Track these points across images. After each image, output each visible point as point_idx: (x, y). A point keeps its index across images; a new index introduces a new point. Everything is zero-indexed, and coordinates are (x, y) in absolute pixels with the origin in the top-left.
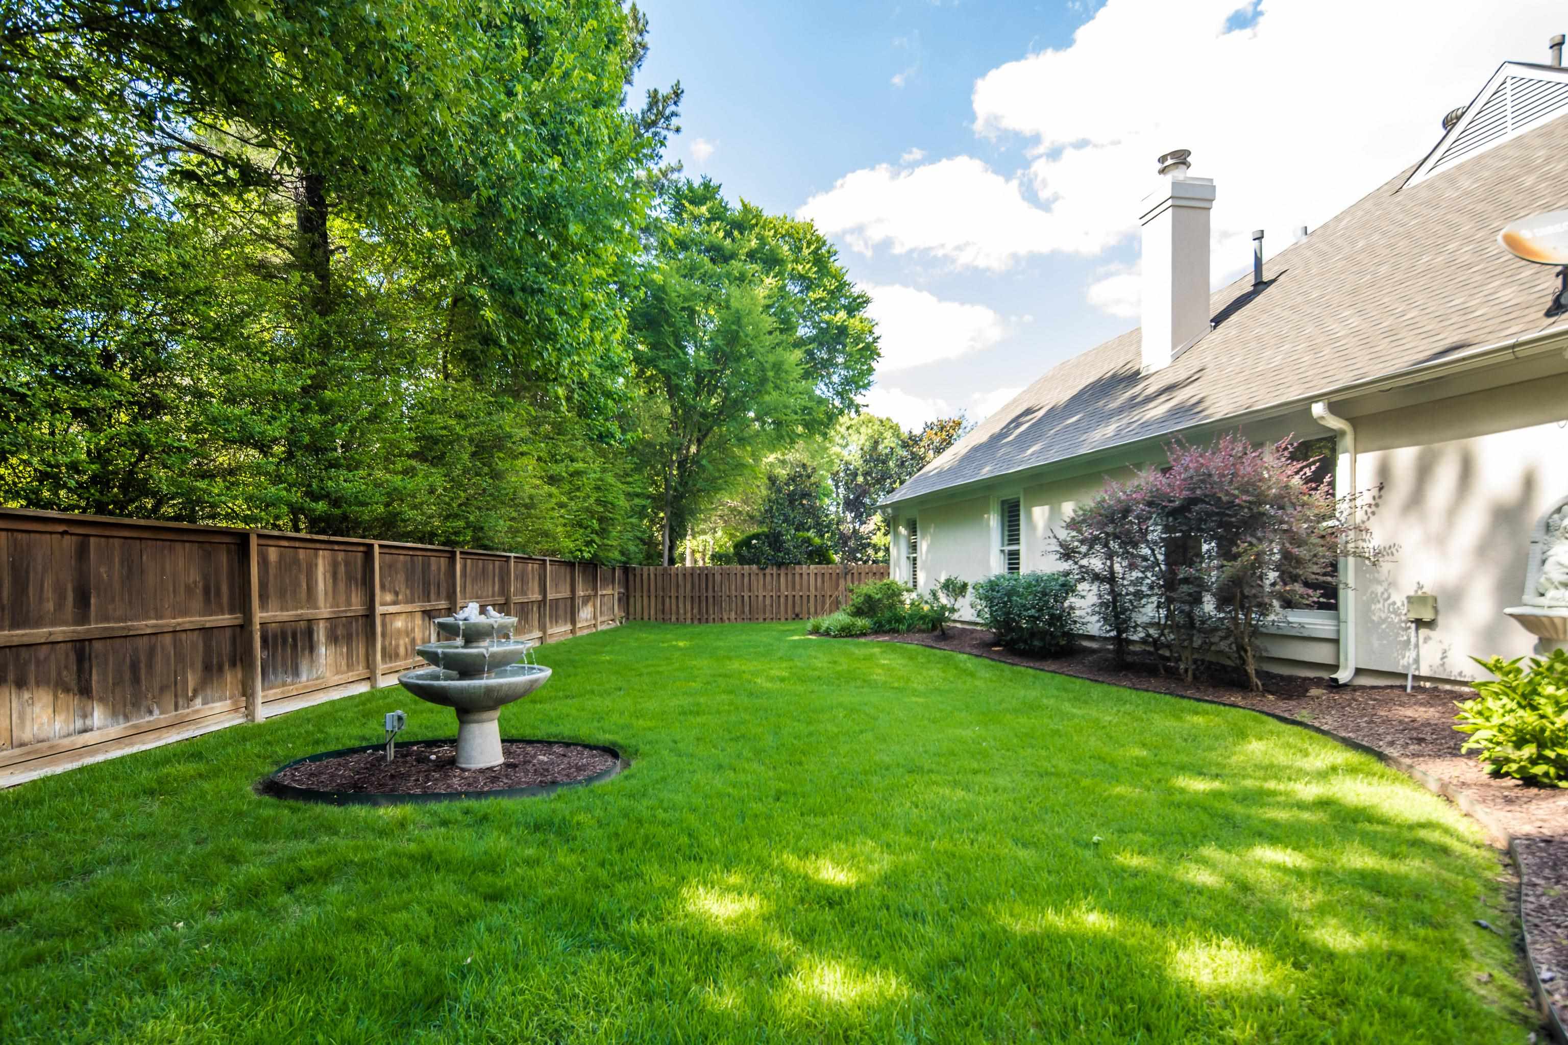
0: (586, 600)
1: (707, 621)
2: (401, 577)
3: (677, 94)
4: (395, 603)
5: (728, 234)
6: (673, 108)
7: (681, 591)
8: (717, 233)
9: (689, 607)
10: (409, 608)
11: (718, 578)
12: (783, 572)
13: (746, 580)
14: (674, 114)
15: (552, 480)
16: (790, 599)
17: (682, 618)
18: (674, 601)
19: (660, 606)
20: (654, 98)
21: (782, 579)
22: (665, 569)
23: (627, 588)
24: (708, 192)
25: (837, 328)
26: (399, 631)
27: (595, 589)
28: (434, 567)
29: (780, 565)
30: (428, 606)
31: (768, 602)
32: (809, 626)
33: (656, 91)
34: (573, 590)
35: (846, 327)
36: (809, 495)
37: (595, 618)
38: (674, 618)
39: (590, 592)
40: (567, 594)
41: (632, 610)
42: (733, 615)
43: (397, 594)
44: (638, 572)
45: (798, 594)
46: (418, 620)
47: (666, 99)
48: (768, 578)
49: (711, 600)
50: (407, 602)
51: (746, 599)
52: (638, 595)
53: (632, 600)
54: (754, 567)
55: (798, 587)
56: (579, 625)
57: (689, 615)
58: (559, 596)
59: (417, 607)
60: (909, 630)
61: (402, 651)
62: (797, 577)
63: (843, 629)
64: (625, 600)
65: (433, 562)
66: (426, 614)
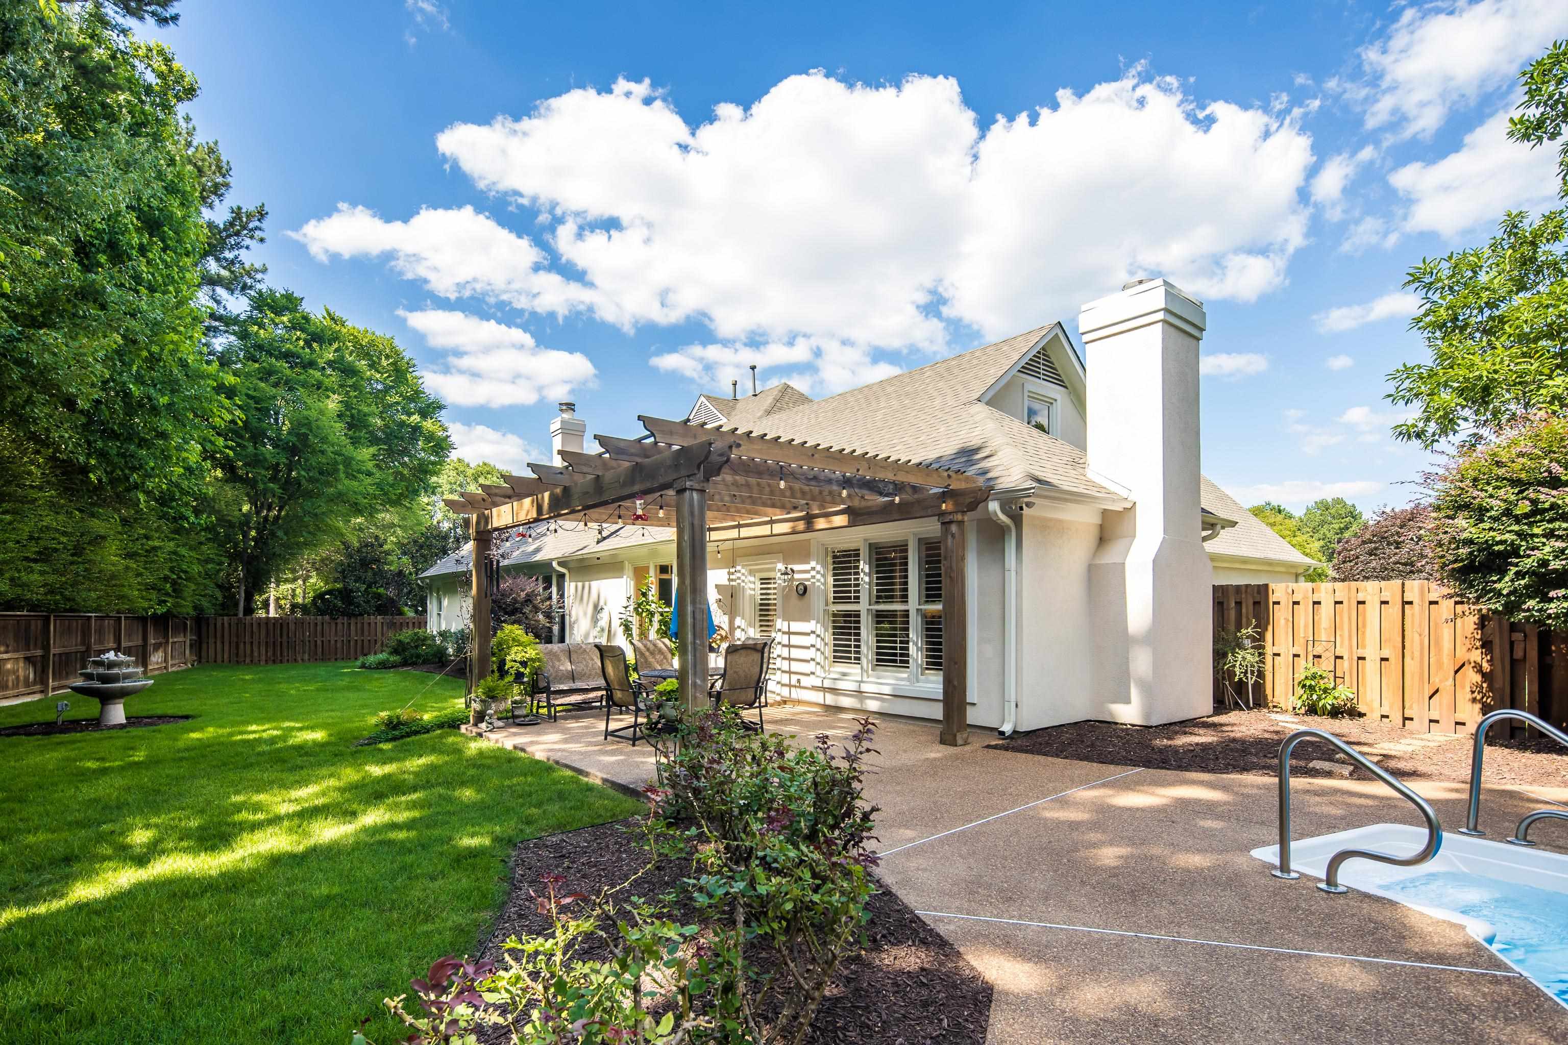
0: (157, 647)
1: (281, 662)
2: (11, 635)
3: (262, 214)
4: (6, 652)
5: (308, 344)
6: (257, 223)
7: (256, 637)
8: (297, 342)
9: (263, 651)
10: (15, 655)
11: (292, 627)
12: (353, 621)
13: (319, 628)
14: (257, 228)
15: (130, 555)
16: (359, 643)
17: (256, 659)
18: (248, 647)
19: (233, 650)
20: (237, 213)
21: (353, 628)
22: (240, 619)
23: (200, 636)
24: (289, 303)
25: (412, 427)
26: (8, 671)
27: (166, 637)
28: (33, 627)
29: (350, 615)
30: (28, 654)
31: (339, 645)
32: (359, 663)
33: (239, 208)
34: (145, 639)
35: (420, 427)
36: (379, 561)
37: (166, 661)
38: (248, 660)
39: (161, 640)
40: (140, 642)
41: (204, 654)
42: (306, 657)
43: (7, 646)
44: (212, 622)
45: (366, 638)
46: (21, 664)
47: (249, 216)
48: (340, 626)
49: (285, 644)
50: (14, 651)
51: (319, 643)
52: (211, 641)
53: (204, 646)
54: (327, 617)
55: (366, 633)
56: (150, 667)
57: (264, 658)
58: (131, 644)
59: (20, 655)
60: (424, 662)
61: (10, 684)
62: (366, 626)
63: (380, 663)
64: (198, 647)
65: (33, 622)
66: (28, 659)
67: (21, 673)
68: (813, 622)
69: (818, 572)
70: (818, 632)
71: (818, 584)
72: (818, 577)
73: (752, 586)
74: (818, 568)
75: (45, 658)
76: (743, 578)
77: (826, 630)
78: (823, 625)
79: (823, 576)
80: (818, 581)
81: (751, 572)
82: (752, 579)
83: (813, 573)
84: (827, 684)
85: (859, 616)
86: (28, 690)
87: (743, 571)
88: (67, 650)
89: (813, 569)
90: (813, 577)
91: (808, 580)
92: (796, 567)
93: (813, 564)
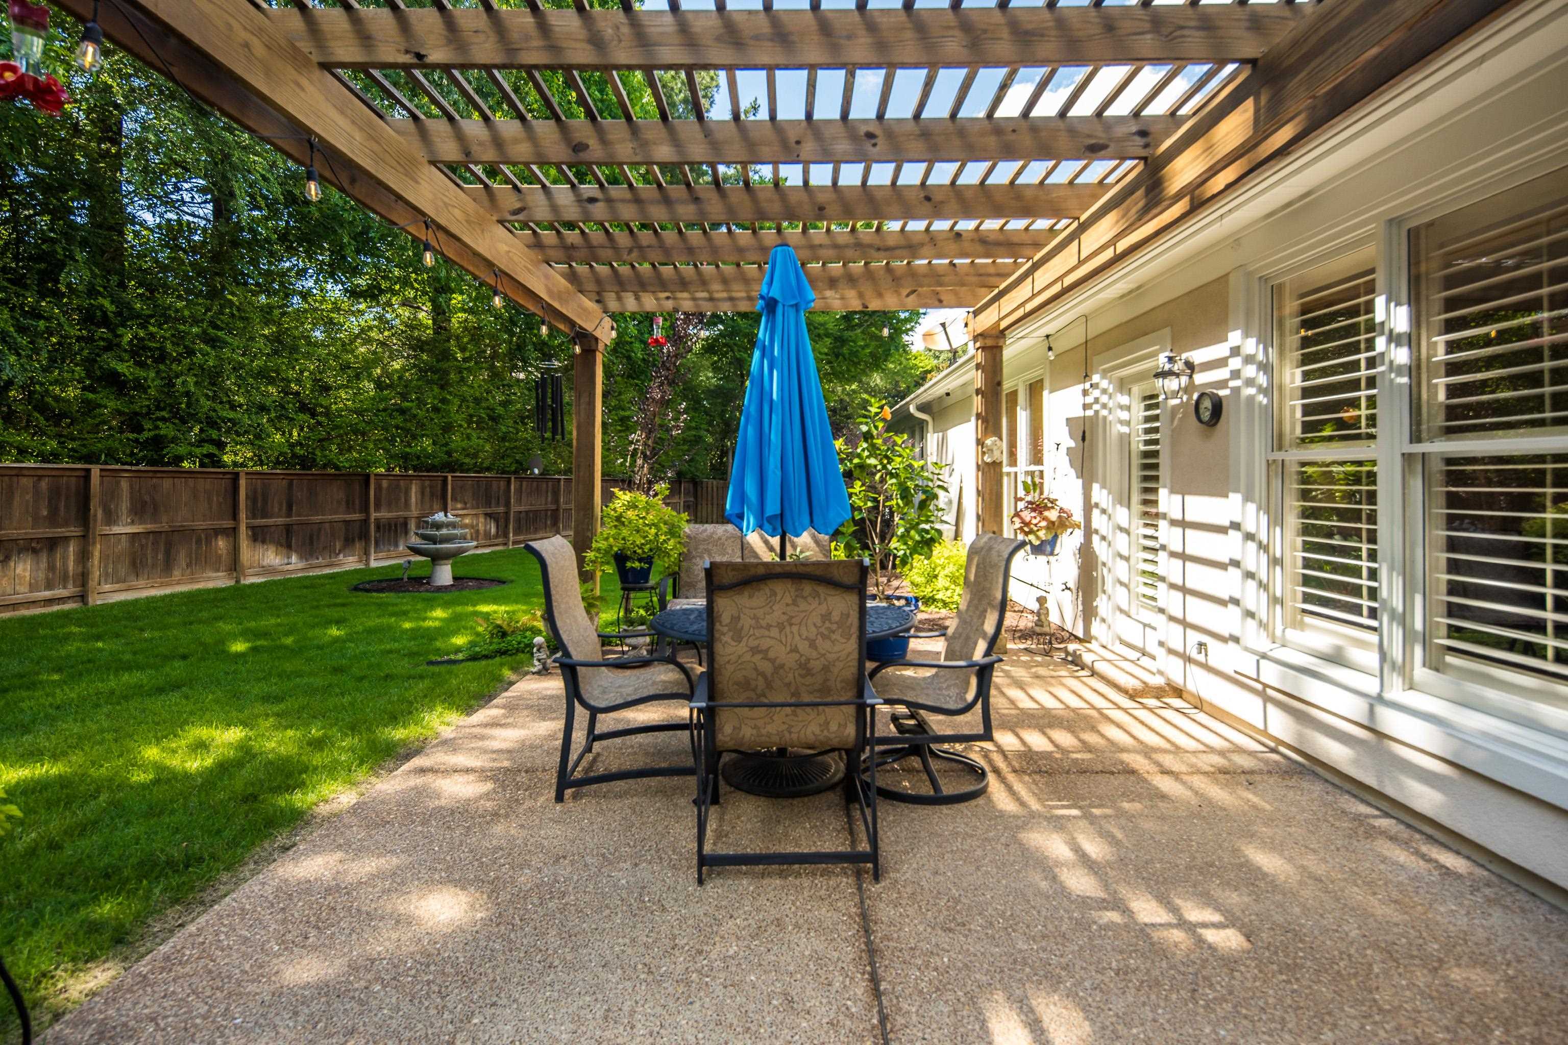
2: (469, 494)
4: (464, 509)
10: (475, 511)
28: (494, 487)
30: (489, 511)
46: (482, 520)
50: (473, 508)
59: (480, 511)
65: (495, 484)
66: (488, 515)
67: (481, 528)
68: (1235, 498)
69: (1249, 359)
70: (1250, 527)
71: (1252, 391)
72: (1250, 371)
73: (1124, 415)
74: (1251, 346)
75: (507, 514)
76: (1104, 399)
77: (1276, 520)
78: (1266, 507)
79: (1265, 367)
80: (1250, 382)
81: (1123, 385)
82: (1124, 400)
83: (1235, 363)
84: (1271, 674)
85: (1372, 477)
86: (488, 542)
87: (1104, 384)
88: (533, 508)
89: (1235, 351)
90: (1236, 374)
91: (1223, 384)
92: (1198, 356)
93: (1235, 337)
